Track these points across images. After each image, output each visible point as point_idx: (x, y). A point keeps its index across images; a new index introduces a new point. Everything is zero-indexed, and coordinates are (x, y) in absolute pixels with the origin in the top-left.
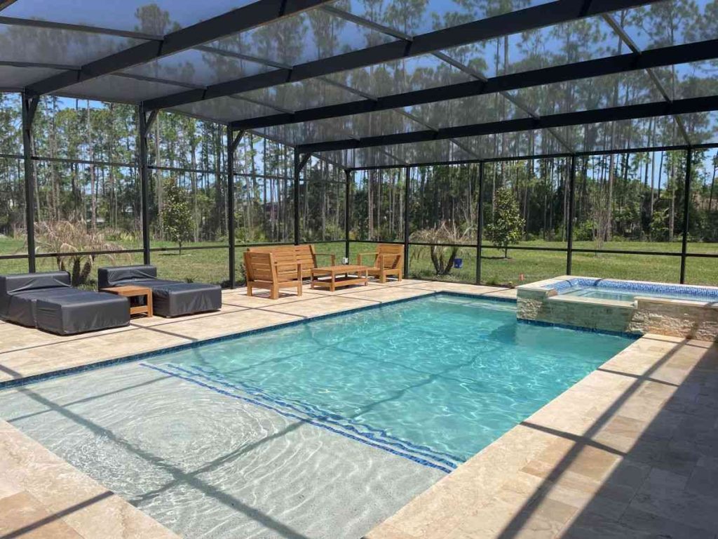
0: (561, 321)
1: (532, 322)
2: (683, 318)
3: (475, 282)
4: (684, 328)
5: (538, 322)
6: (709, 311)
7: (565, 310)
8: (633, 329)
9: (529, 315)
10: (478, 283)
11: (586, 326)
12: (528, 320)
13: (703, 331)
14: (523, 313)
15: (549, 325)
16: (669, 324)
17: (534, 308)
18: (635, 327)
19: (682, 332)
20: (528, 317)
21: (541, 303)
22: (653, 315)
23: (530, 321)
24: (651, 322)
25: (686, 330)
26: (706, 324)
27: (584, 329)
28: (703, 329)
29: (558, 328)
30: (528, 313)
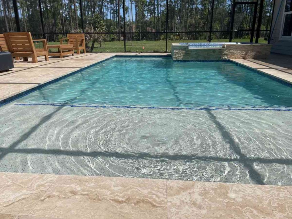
0: (194, 59)
1: (181, 61)
2: (242, 51)
3: (124, 51)
4: (243, 55)
5: (183, 60)
6: (252, 47)
7: (195, 53)
8: (224, 58)
9: (179, 58)
10: (125, 52)
11: (204, 59)
12: (178, 60)
13: (249, 55)
14: (177, 57)
15: (188, 61)
16: (237, 54)
17: (182, 54)
18: (224, 57)
19: (242, 57)
20: (179, 59)
21: (185, 51)
22: (231, 51)
23: (180, 60)
24: (230, 54)
25: (243, 56)
26: (251, 52)
27: (203, 61)
28: (249, 54)
29: (192, 62)
30: (179, 57)
